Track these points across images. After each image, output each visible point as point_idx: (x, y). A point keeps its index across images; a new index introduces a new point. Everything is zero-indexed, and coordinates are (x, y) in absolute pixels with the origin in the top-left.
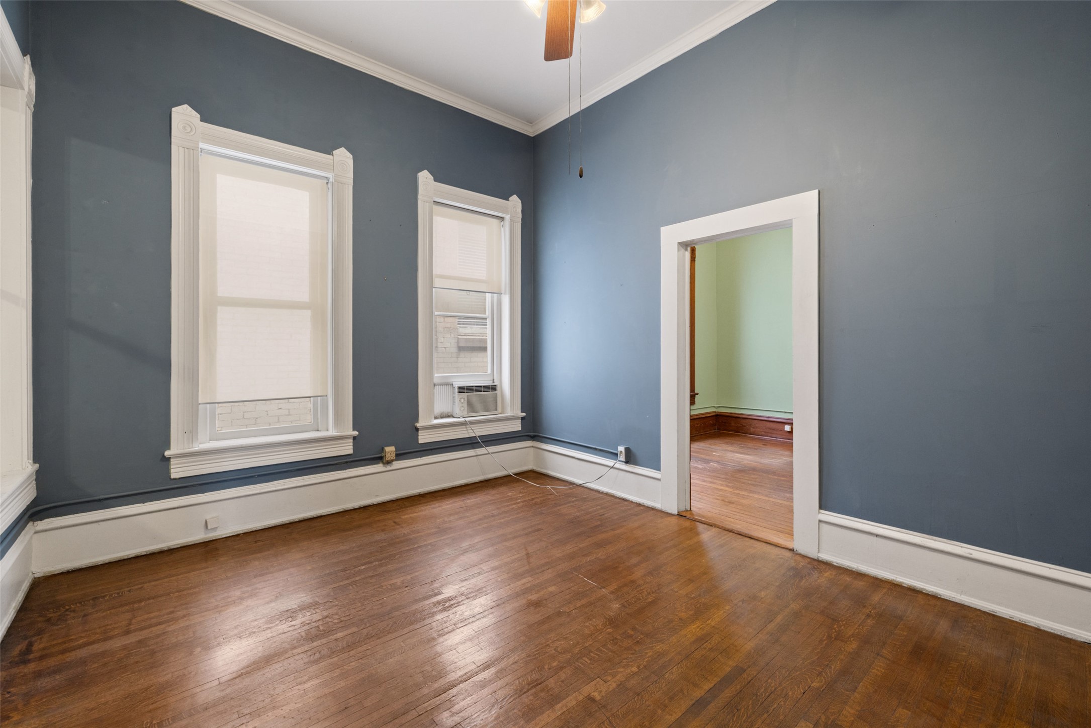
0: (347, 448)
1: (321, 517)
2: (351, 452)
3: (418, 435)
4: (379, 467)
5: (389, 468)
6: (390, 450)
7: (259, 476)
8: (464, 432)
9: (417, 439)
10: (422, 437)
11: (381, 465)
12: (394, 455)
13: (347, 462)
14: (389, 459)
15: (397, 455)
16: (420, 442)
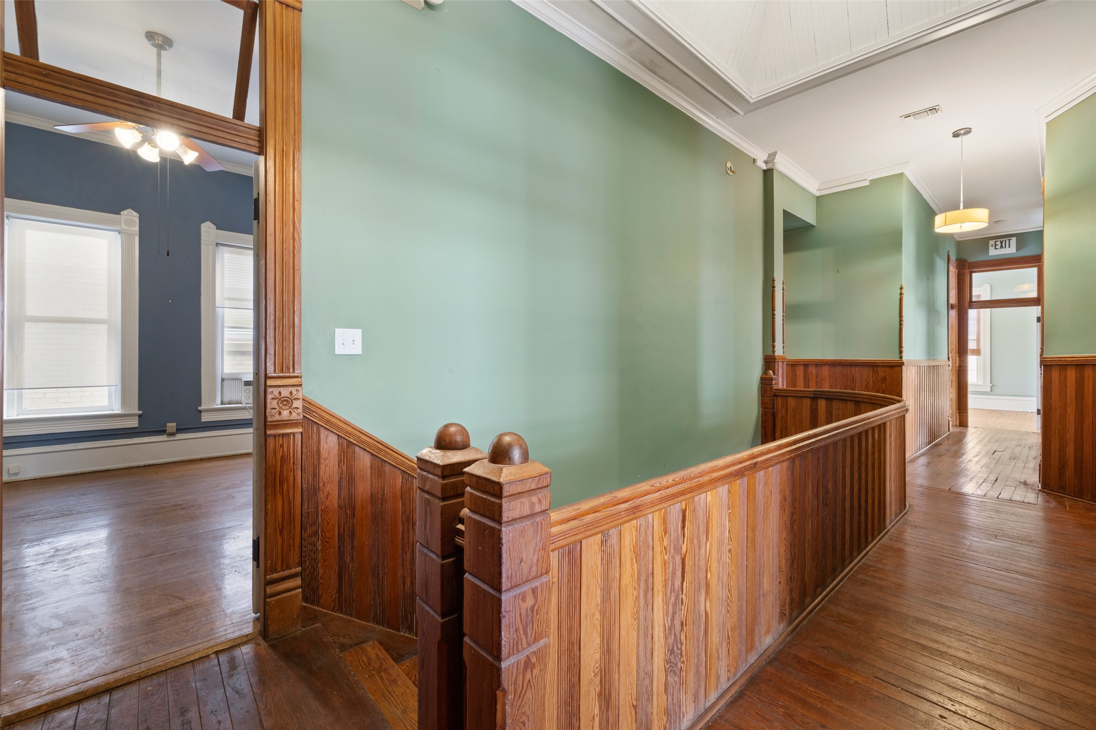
0: (134, 423)
1: (108, 470)
2: (137, 425)
3: (201, 416)
4: (164, 438)
5: (172, 438)
6: (171, 426)
7: (54, 440)
8: (246, 414)
9: (201, 419)
10: (205, 417)
11: (165, 436)
12: (175, 429)
13: (133, 433)
14: (170, 431)
15: (177, 430)
16: (203, 420)
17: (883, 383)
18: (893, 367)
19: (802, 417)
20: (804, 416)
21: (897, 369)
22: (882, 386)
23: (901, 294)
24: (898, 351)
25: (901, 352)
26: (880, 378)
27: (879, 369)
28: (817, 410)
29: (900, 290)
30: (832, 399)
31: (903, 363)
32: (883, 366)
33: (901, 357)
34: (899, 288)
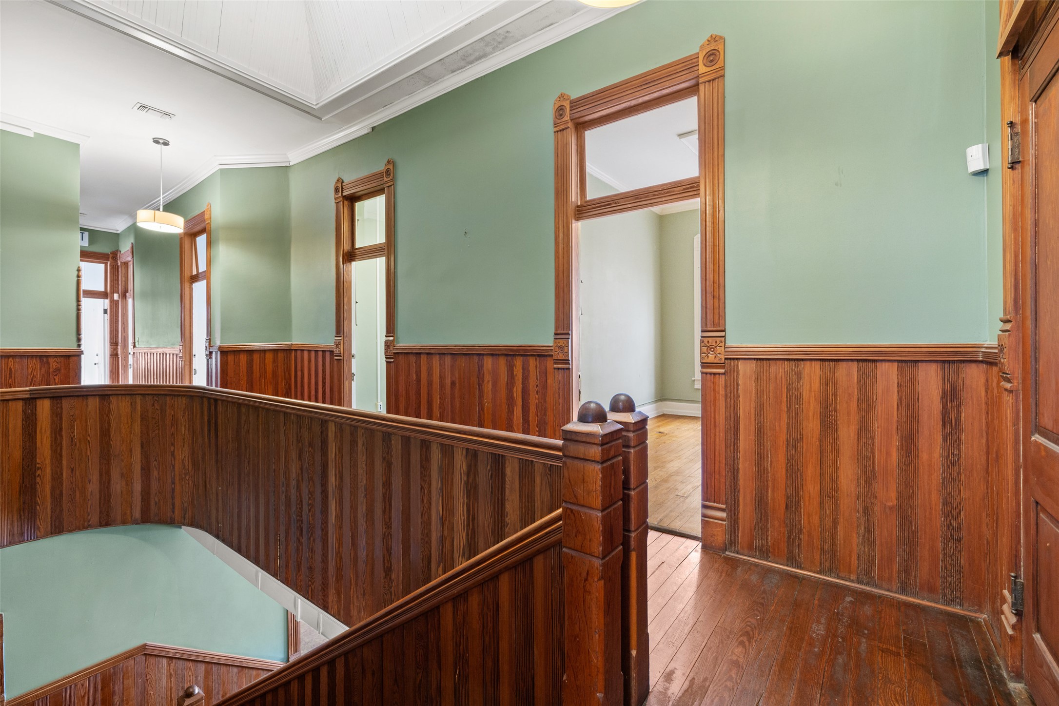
17: (56, 375)
18: (69, 356)
19: (8, 428)
20: (10, 425)
21: (74, 358)
22: (55, 379)
23: (78, 276)
24: (75, 339)
25: (79, 340)
26: (51, 370)
27: (51, 360)
28: (35, 414)
29: (77, 272)
30: (87, 396)
31: (82, 351)
32: (56, 356)
33: (79, 346)
34: (76, 269)
